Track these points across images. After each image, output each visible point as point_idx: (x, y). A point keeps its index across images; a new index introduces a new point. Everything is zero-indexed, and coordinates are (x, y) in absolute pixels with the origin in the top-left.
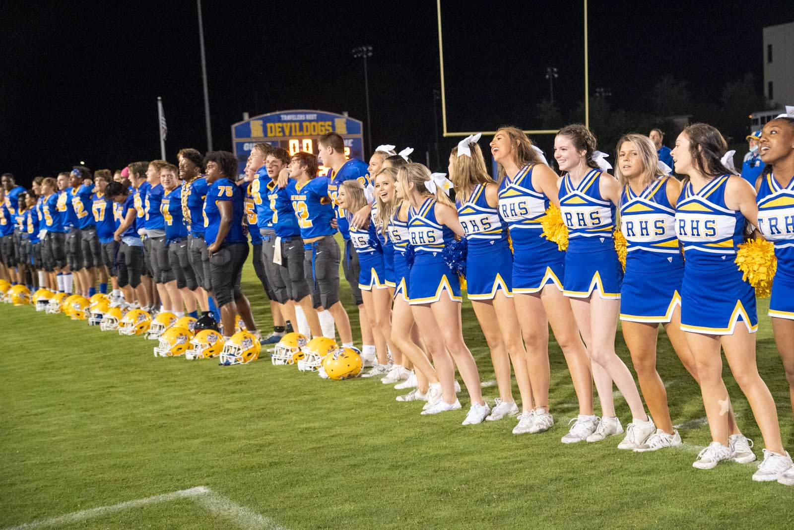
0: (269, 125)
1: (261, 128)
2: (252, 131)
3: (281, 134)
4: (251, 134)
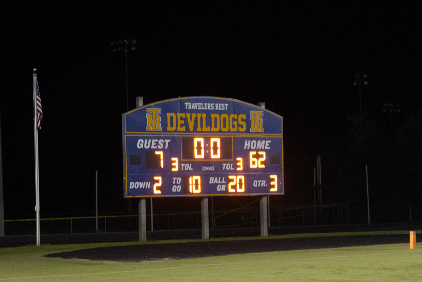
0: (169, 115)
1: (159, 119)
2: (149, 122)
3: (184, 129)
4: (147, 127)
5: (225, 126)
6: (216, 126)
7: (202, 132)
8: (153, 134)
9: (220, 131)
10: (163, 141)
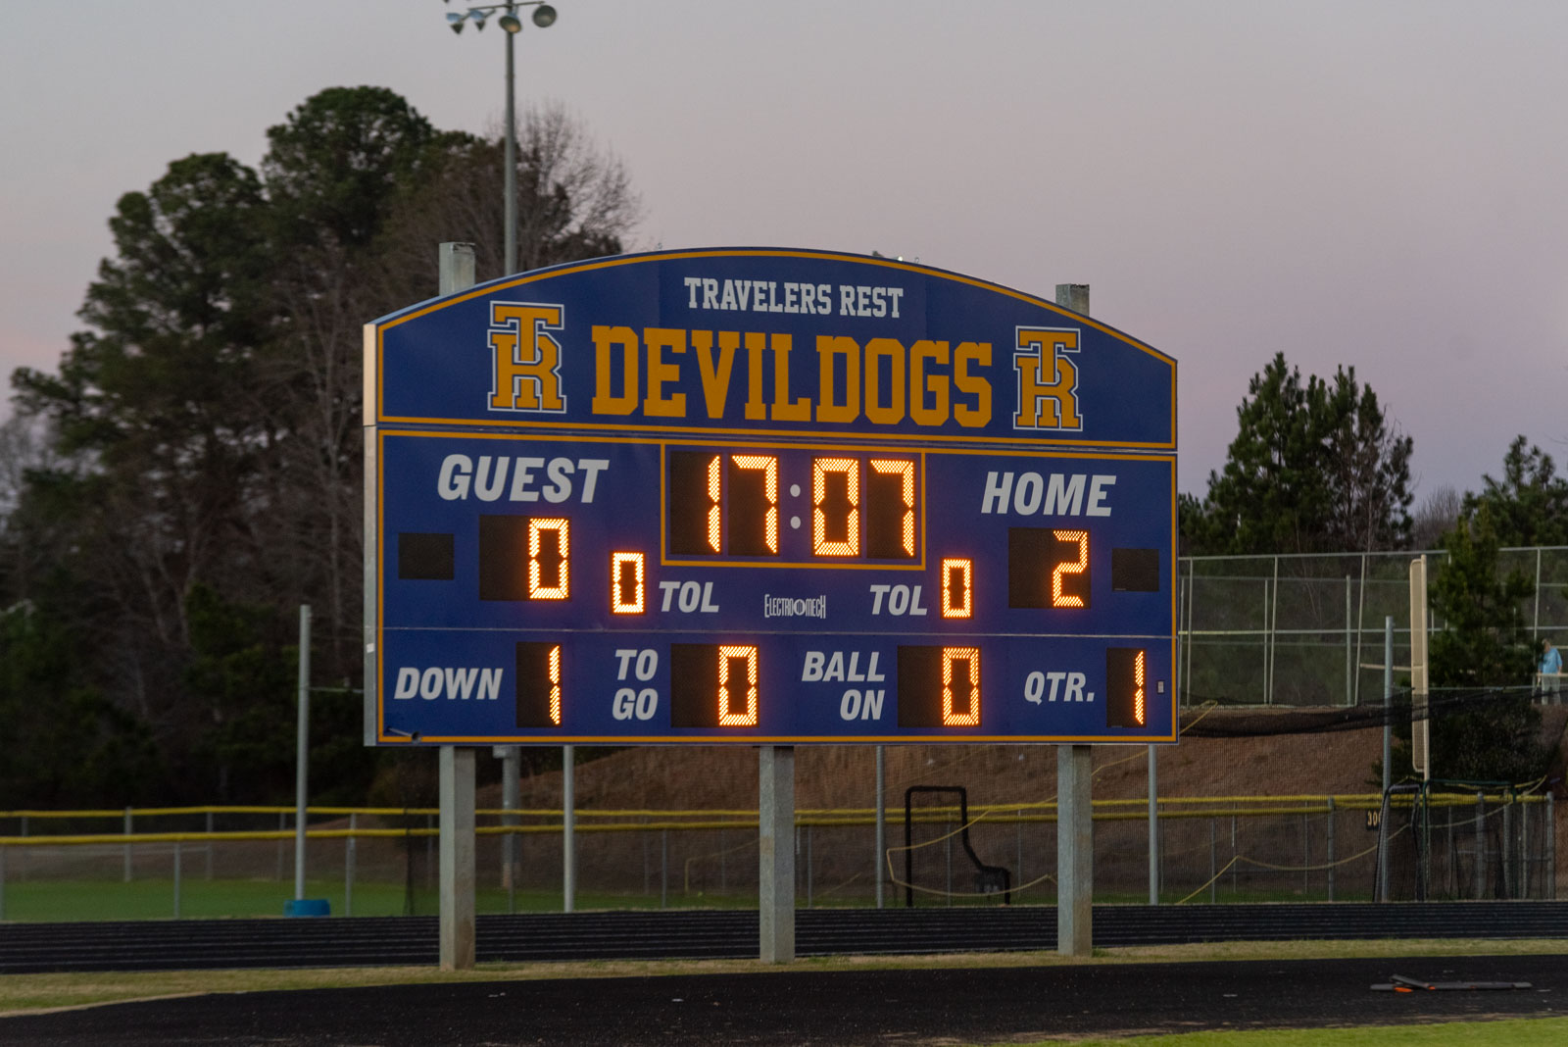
1: (553, 354)
2: (501, 369)
3: (677, 406)
4: (490, 394)
5: (885, 400)
6: (840, 399)
7: (769, 423)
8: (522, 431)
9: (862, 423)
10: (570, 468)
